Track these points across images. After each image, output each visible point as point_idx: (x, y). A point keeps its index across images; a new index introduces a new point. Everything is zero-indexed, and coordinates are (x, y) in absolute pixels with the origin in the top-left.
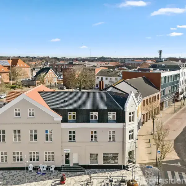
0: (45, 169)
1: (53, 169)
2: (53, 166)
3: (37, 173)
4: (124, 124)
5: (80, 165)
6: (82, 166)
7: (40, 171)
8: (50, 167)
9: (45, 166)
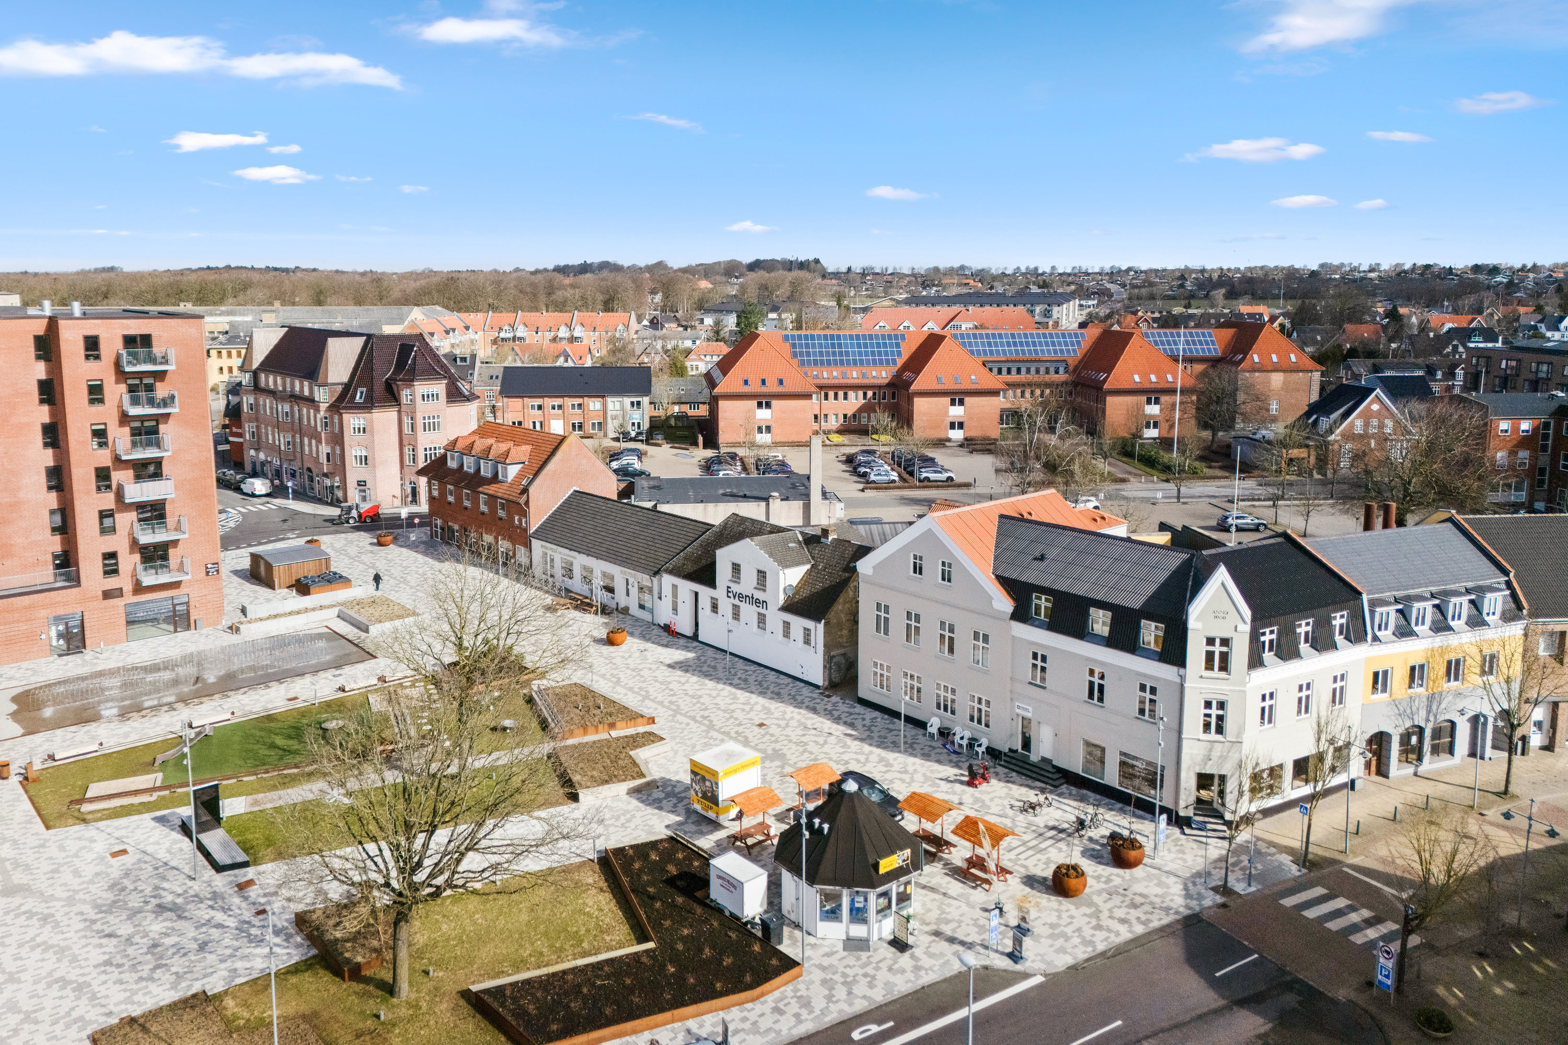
0: (965, 742)
1: (980, 750)
2: (985, 742)
3: (944, 745)
4: (1182, 671)
5: (1054, 767)
6: (1059, 770)
7: (953, 743)
8: (976, 740)
9: (968, 734)
